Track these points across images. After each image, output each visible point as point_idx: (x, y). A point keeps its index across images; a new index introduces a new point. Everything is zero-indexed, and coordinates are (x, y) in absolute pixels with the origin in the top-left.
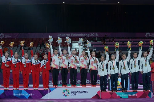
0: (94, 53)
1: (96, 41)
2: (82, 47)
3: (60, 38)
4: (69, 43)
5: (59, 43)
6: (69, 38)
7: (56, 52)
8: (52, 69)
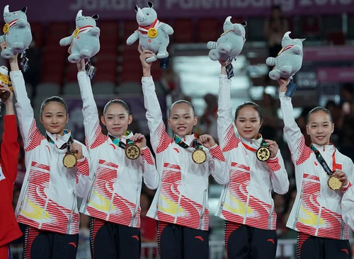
0: (322, 121)
1: (339, 39)
2: (240, 83)
3: (91, 21)
4: (153, 58)
5: (74, 55)
6: (161, 19)
7: (55, 119)
8: (29, 237)
